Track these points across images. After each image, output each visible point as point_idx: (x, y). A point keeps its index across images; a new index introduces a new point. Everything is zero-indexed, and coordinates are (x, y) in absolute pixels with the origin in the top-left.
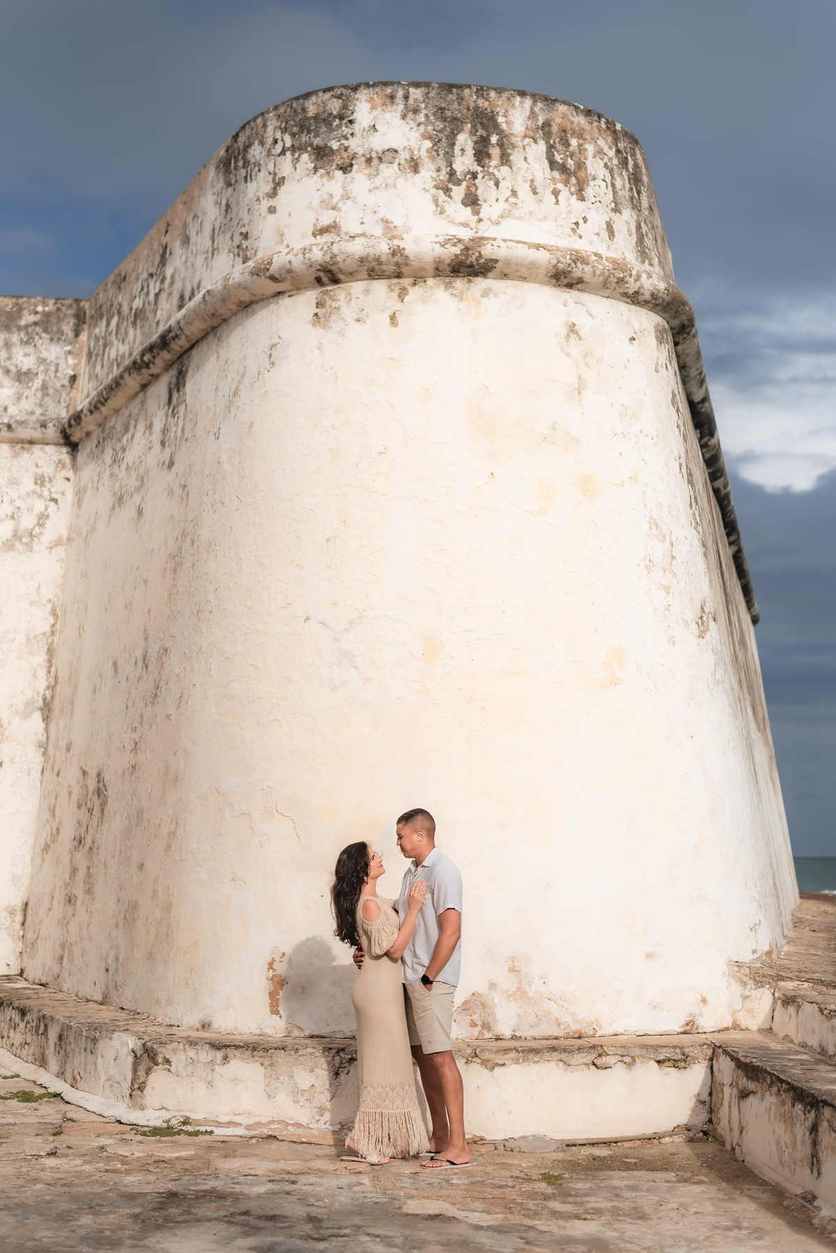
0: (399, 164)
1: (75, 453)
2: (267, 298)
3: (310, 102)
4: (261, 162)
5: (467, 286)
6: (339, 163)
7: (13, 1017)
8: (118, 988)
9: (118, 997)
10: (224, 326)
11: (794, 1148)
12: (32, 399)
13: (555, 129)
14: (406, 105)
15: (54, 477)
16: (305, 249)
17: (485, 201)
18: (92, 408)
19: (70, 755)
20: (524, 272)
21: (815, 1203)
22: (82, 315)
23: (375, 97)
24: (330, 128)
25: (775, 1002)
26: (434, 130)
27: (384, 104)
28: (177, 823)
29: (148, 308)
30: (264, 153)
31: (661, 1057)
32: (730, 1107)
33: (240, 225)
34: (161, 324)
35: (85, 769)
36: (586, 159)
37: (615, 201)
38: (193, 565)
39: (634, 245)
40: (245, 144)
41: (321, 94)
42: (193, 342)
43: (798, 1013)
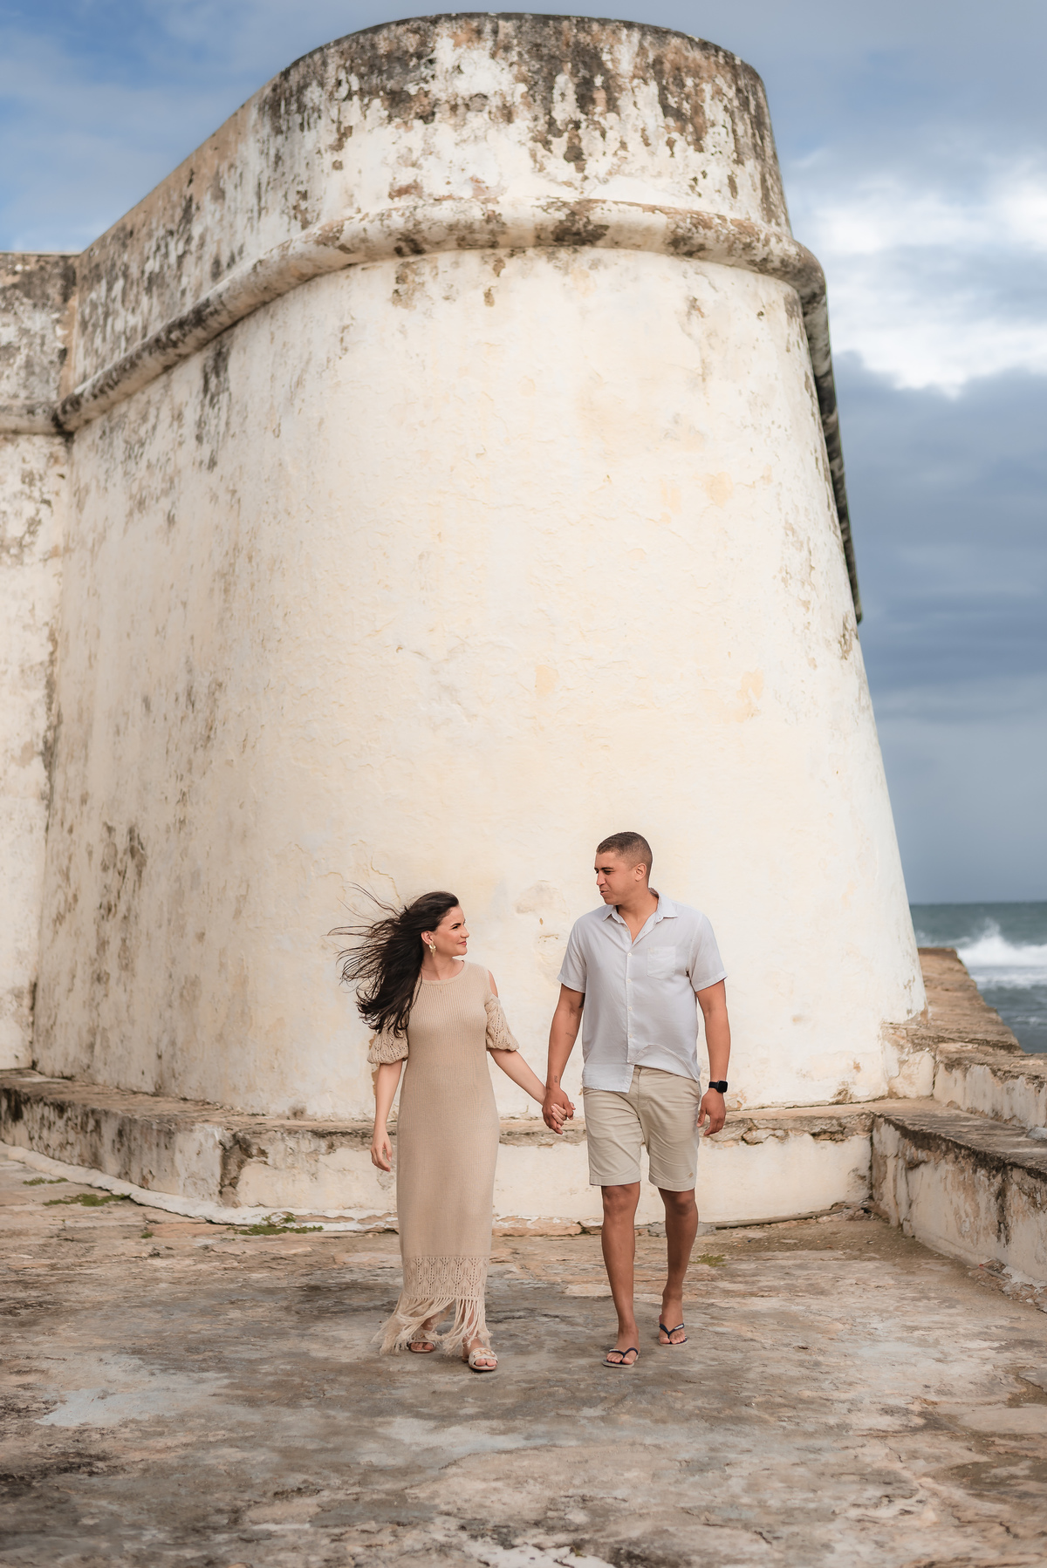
0: (490, 112)
1: (69, 444)
2: (335, 271)
3: (381, 37)
4: (322, 107)
5: (573, 256)
6: (418, 111)
7: (46, 1114)
8: (177, 1075)
9: (178, 1086)
10: (279, 302)
11: (977, 1216)
12: (14, 380)
13: (667, 66)
14: (495, 41)
15: (45, 473)
16: (383, 215)
17: (590, 155)
18: (97, 391)
19: (86, 809)
20: (638, 239)
21: (1004, 1271)
22: (71, 274)
23: (459, 32)
24: (407, 70)
25: (936, 1066)
26: (529, 71)
27: (470, 40)
28: (248, 885)
29: (168, 274)
30: (325, 97)
31: (817, 1130)
32: (895, 1180)
33: (296, 182)
34: (189, 295)
35: (110, 824)
36: (703, 101)
37: (737, 150)
38: (252, 586)
39: (759, 201)
40: (299, 85)
41: (393, 27)
42: (236, 319)
43: (965, 1076)
